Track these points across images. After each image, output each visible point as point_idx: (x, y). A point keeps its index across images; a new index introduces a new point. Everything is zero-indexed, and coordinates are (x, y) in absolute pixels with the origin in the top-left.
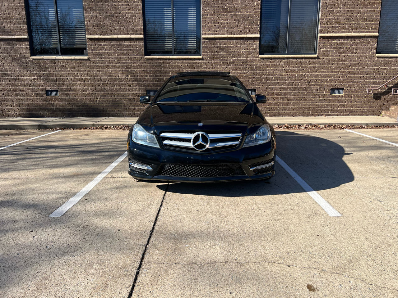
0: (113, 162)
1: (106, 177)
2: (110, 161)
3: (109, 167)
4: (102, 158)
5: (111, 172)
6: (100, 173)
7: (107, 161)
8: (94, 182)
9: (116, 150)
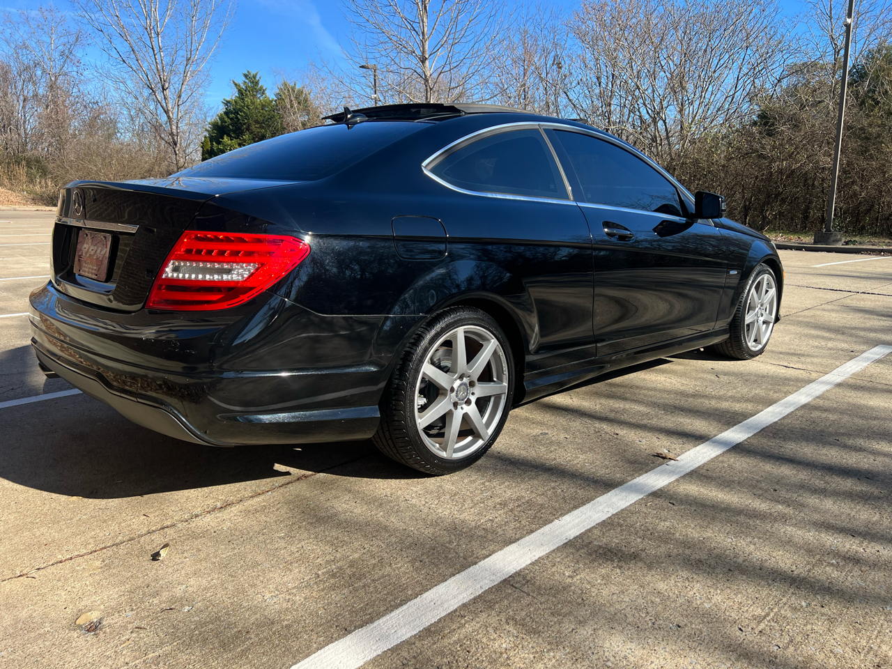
0: (804, 407)
1: (822, 374)
2: (815, 414)
3: (818, 393)
4: (849, 435)
5: (810, 381)
6: (839, 385)
7: (824, 415)
8: (849, 370)
9: (786, 471)
